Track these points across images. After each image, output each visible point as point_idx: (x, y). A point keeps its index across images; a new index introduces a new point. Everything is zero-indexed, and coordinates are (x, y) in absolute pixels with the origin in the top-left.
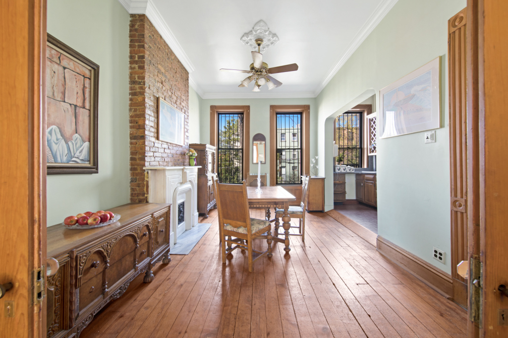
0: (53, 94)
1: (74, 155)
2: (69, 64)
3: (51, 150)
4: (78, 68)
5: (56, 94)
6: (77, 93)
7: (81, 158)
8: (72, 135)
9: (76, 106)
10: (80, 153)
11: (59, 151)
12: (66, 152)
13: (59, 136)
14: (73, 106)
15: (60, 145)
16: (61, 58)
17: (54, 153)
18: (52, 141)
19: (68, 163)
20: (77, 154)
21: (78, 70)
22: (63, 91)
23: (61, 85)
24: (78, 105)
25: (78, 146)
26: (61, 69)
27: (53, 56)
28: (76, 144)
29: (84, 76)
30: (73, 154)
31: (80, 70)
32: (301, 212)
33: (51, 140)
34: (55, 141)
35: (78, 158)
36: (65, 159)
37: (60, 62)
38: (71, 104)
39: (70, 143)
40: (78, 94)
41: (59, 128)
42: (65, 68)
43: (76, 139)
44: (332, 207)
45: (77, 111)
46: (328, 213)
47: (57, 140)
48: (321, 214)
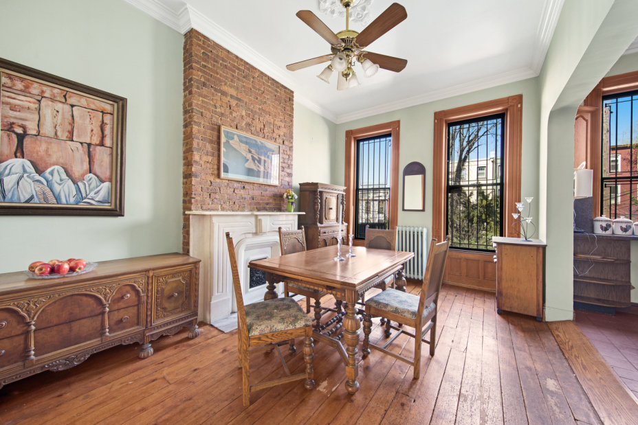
0: (56, 134)
1: (87, 195)
2: (79, 101)
3: (52, 191)
4: (94, 104)
5: (59, 134)
6: (92, 131)
7: (97, 199)
8: (83, 175)
9: (89, 145)
10: (95, 194)
11: (64, 191)
12: (75, 193)
13: (64, 176)
14: (86, 145)
15: (66, 185)
16: (67, 97)
17: (57, 193)
18: (54, 181)
19: (77, 204)
20: (92, 194)
21: (93, 106)
22: (70, 129)
23: (67, 124)
24: (93, 142)
25: (92, 186)
26: (67, 108)
27: (56, 95)
28: (89, 185)
29: (102, 112)
30: (84, 195)
31: (96, 106)
32: (413, 313)
33: (52, 180)
34: (59, 181)
35: (92, 199)
36: (72, 200)
37: (66, 100)
38: (81, 143)
39: (80, 184)
40: (94, 132)
41: (63, 168)
42: (72, 106)
43: (90, 179)
44: (569, 315)
45: (91, 150)
46: (554, 326)
47: (61, 180)
48: (532, 325)
